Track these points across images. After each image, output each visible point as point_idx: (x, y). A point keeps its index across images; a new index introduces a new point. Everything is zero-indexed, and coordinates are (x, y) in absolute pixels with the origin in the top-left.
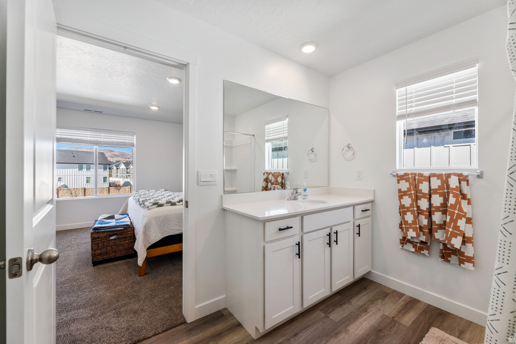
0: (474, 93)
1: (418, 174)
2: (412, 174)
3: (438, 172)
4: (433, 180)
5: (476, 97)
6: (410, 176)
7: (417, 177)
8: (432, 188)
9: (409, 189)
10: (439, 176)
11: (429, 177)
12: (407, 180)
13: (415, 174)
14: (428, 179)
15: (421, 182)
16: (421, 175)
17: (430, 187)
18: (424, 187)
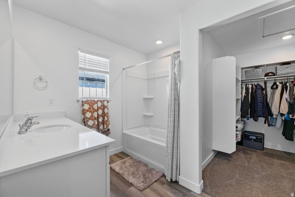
0: (108, 69)
1: (93, 100)
2: (90, 100)
3: (100, 99)
4: (99, 103)
5: (108, 71)
6: (90, 101)
7: (92, 102)
8: (98, 107)
9: (89, 108)
10: (101, 101)
11: (97, 101)
12: (88, 104)
13: (92, 100)
14: (97, 102)
15: (94, 104)
16: (94, 101)
17: (98, 106)
18: (95, 107)
